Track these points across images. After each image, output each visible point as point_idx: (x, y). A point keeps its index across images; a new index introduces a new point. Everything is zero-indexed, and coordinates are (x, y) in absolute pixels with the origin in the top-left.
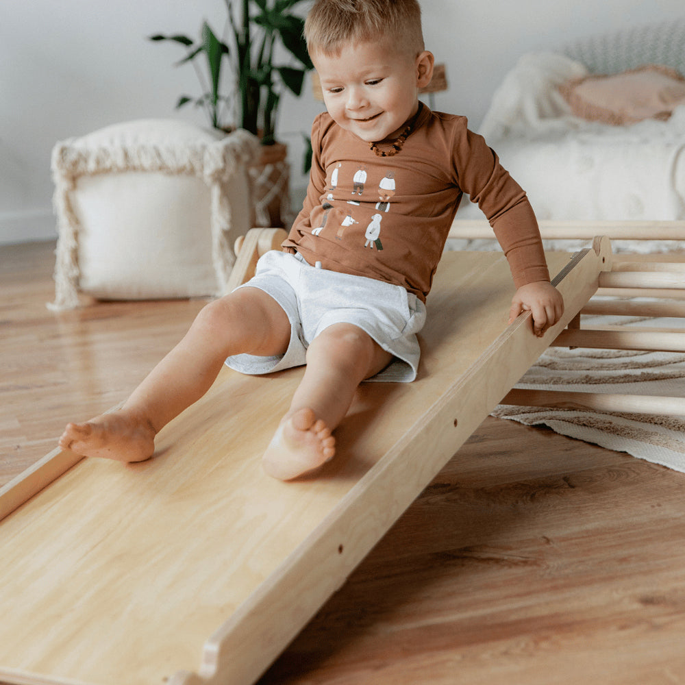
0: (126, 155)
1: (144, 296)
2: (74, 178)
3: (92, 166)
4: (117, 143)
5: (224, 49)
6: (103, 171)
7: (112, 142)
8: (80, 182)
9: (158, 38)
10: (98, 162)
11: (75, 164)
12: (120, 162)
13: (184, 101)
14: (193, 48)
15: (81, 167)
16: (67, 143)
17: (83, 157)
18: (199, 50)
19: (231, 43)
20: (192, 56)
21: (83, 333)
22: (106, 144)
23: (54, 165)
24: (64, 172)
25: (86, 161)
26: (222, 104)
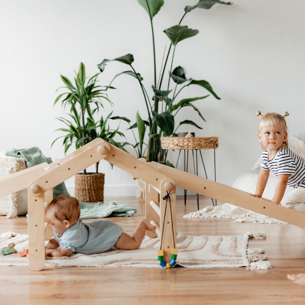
14: (131, 124)
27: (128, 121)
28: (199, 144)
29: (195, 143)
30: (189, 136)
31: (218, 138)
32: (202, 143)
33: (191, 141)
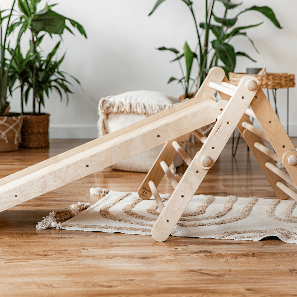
0: (131, 106)
1: (132, 170)
2: (108, 115)
3: (115, 110)
4: (128, 100)
5: (195, 56)
6: (120, 112)
7: (126, 100)
8: (110, 116)
9: (162, 49)
10: (118, 108)
11: (108, 108)
12: (128, 109)
13: (172, 79)
14: (179, 55)
15: (111, 110)
16: (106, 99)
17: (112, 106)
18: (183, 55)
19: (198, 53)
20: (178, 59)
21: (104, 182)
22: (123, 100)
23: (99, 108)
24: (103, 111)
25: (113, 107)
26: (191, 82)
27: (176, 52)
28: (280, 83)
29: (276, 81)
30: (263, 73)
31: (294, 75)
32: (283, 82)
33: (271, 79)
